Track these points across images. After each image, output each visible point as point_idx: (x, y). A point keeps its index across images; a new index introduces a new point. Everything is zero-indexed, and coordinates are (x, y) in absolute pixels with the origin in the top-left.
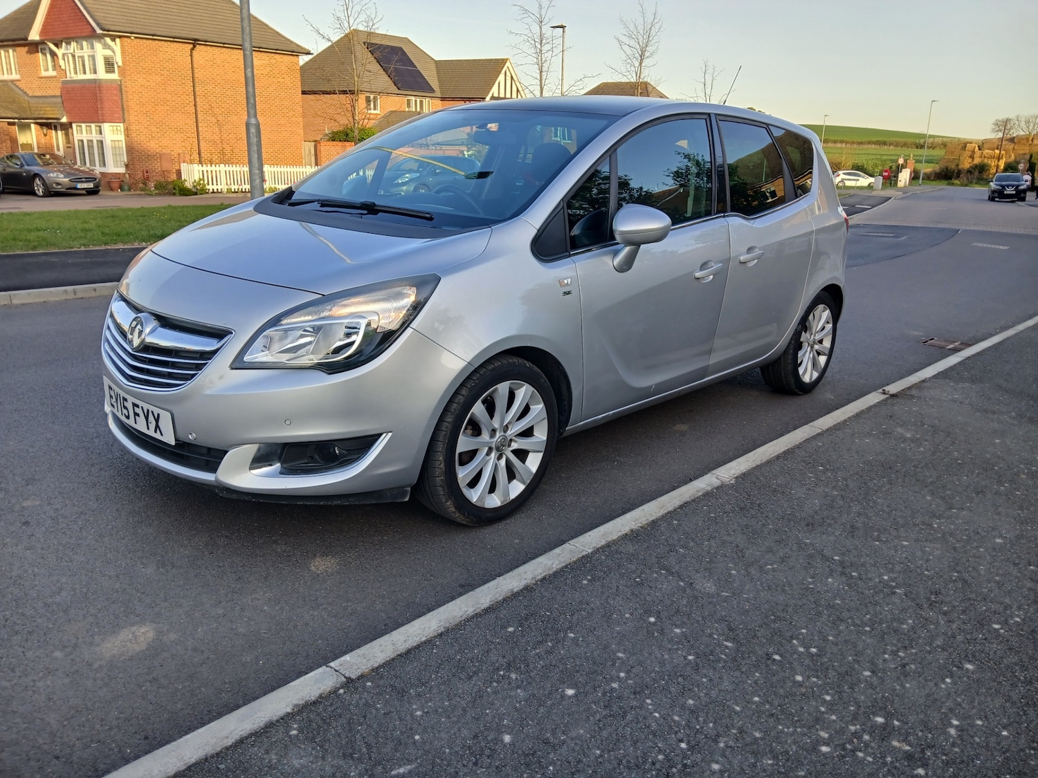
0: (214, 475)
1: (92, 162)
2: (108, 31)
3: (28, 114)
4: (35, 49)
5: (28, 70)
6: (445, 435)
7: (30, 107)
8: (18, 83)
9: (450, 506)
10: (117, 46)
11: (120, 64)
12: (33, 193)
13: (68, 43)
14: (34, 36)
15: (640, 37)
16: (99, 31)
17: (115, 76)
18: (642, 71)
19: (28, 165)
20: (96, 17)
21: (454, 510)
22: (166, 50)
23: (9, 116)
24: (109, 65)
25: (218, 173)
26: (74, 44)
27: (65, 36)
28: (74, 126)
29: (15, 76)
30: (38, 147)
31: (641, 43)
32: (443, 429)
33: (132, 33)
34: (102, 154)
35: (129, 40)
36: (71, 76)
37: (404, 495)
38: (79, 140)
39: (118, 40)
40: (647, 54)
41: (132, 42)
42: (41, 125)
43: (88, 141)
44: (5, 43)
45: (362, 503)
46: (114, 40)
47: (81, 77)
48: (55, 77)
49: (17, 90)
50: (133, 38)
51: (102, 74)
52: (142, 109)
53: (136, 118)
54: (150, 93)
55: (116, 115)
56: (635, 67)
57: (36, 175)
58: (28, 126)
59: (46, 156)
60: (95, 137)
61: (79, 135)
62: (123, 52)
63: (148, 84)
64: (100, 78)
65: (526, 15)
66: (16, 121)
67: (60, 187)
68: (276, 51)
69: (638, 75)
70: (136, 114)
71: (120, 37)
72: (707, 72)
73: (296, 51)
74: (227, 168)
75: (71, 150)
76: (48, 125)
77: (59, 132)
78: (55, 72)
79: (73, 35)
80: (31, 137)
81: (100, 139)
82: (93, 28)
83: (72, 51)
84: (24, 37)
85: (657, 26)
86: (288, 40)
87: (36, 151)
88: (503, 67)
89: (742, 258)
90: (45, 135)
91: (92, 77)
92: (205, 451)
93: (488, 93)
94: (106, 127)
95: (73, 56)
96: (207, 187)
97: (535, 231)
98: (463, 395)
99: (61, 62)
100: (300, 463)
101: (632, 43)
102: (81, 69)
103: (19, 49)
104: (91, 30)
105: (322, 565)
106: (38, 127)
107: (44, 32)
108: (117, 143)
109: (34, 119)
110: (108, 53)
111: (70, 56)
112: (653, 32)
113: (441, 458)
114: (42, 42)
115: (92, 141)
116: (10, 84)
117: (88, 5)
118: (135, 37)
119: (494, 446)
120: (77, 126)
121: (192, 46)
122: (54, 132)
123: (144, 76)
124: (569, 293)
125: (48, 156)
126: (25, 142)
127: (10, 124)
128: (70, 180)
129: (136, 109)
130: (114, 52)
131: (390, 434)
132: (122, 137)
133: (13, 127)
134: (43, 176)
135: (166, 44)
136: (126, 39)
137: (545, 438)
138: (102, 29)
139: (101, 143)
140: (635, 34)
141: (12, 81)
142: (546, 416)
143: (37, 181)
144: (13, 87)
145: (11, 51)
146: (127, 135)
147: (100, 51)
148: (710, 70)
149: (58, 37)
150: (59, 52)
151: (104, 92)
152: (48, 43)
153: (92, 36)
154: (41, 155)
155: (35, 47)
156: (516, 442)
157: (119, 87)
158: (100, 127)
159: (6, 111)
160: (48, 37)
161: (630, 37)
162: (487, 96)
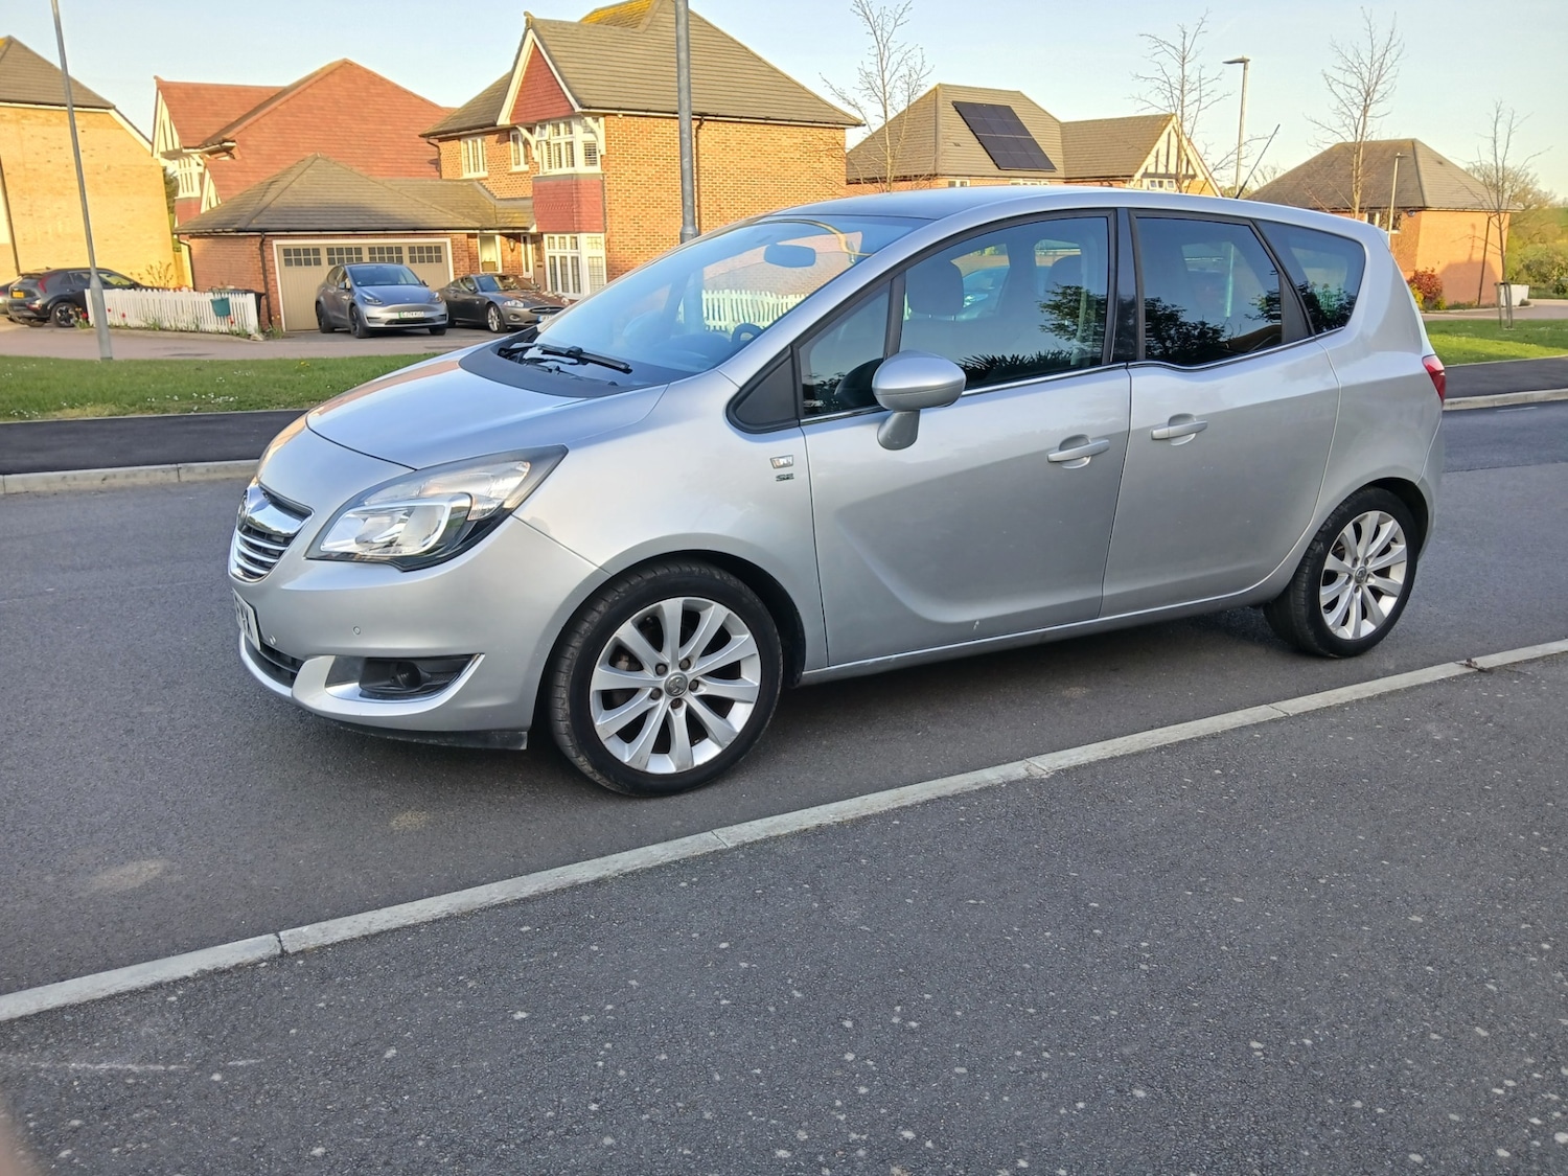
0: (290, 690)
1: (565, 289)
2: (589, 108)
3: (493, 224)
4: (506, 137)
5: (497, 164)
6: (570, 666)
7: (496, 213)
8: (484, 182)
9: (583, 764)
10: (599, 126)
11: (603, 152)
12: (486, 328)
13: (543, 127)
14: (504, 120)
15: (1364, 70)
16: (578, 109)
17: (597, 169)
18: (1369, 123)
19: (483, 291)
20: (575, 91)
21: (591, 769)
22: (664, 130)
23: (469, 226)
24: (590, 152)
25: (721, 301)
26: (549, 128)
27: (539, 118)
28: (545, 236)
29: (483, 174)
30: (503, 267)
31: (1366, 81)
32: (568, 655)
33: (619, 109)
34: (577, 276)
35: (615, 119)
36: (545, 170)
37: (519, 740)
38: (550, 257)
39: (602, 120)
40: (1376, 96)
41: (620, 121)
42: (508, 236)
43: (561, 257)
44: (473, 131)
45: (464, 746)
46: (597, 120)
47: (556, 171)
48: (527, 173)
49: (482, 190)
50: (620, 116)
51: (581, 167)
52: (628, 213)
53: (621, 226)
54: (640, 191)
55: (596, 222)
56: (1354, 118)
57: (491, 304)
58: (491, 239)
59: (508, 279)
60: (569, 253)
61: (551, 250)
62: (608, 137)
63: (638, 178)
64: (579, 172)
65: (1160, 49)
66: (477, 232)
67: (518, 319)
68: (813, 124)
69: (1360, 131)
70: (620, 220)
71: (604, 115)
72: (1500, 120)
73: (842, 123)
74: (734, 296)
75: (542, 269)
76: (516, 236)
77: (529, 246)
78: (527, 166)
79: (548, 117)
80: (494, 254)
81: (575, 255)
82: (571, 105)
83: (546, 138)
84: (491, 122)
85: (1394, 52)
86: (832, 107)
87: (500, 271)
88: (1166, 126)
89: (1155, 432)
90: (512, 250)
91: (570, 170)
92: (290, 661)
93: (1139, 168)
94: (583, 238)
95: (548, 144)
96: (707, 322)
97: (736, 390)
98: (600, 612)
99: (535, 154)
100: (381, 685)
101: (1353, 80)
102: (557, 161)
103: (488, 137)
104: (569, 108)
105: (408, 820)
106: (505, 239)
107: (514, 114)
108: (595, 260)
109: (500, 229)
110: (590, 138)
111: (544, 143)
112: (1388, 61)
113: (564, 696)
114: (514, 128)
115: (566, 257)
116: (476, 183)
117: (566, 75)
118: (624, 115)
119: (662, 687)
120: (549, 238)
121: (698, 123)
122: (523, 245)
123: (634, 168)
124: (789, 477)
125: (511, 280)
126: (488, 260)
127: (469, 236)
128: (531, 311)
129: (620, 213)
130: (596, 137)
131: (483, 657)
132: (602, 252)
133: (474, 240)
134: (499, 305)
135: (664, 121)
136: (612, 118)
137: (757, 684)
138: (581, 106)
139: (576, 260)
140: (1357, 65)
141: (478, 180)
142: (757, 652)
143: (492, 312)
144: (480, 187)
145: (479, 140)
146: (608, 250)
147: (580, 136)
148: (1506, 117)
149: (532, 120)
150: (533, 139)
151: (582, 191)
152: (520, 128)
153: (570, 117)
154: (503, 278)
155: (507, 133)
156: (704, 684)
157: (601, 184)
158: (576, 238)
159: (466, 220)
160: (519, 121)
161: (1349, 70)
162: (1136, 172)
